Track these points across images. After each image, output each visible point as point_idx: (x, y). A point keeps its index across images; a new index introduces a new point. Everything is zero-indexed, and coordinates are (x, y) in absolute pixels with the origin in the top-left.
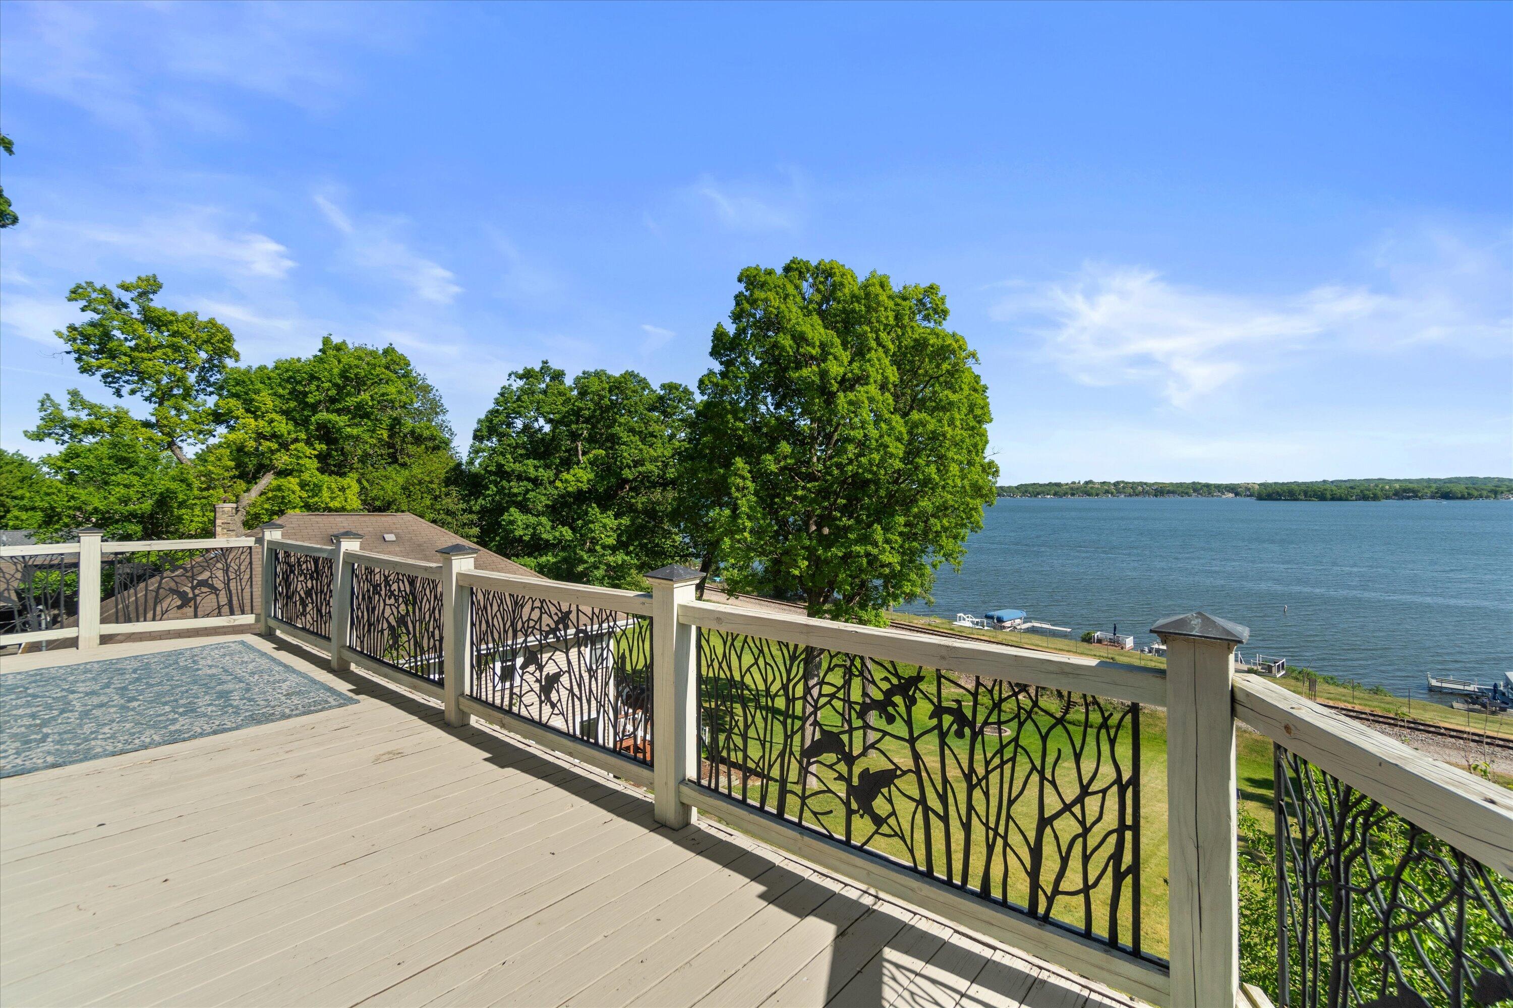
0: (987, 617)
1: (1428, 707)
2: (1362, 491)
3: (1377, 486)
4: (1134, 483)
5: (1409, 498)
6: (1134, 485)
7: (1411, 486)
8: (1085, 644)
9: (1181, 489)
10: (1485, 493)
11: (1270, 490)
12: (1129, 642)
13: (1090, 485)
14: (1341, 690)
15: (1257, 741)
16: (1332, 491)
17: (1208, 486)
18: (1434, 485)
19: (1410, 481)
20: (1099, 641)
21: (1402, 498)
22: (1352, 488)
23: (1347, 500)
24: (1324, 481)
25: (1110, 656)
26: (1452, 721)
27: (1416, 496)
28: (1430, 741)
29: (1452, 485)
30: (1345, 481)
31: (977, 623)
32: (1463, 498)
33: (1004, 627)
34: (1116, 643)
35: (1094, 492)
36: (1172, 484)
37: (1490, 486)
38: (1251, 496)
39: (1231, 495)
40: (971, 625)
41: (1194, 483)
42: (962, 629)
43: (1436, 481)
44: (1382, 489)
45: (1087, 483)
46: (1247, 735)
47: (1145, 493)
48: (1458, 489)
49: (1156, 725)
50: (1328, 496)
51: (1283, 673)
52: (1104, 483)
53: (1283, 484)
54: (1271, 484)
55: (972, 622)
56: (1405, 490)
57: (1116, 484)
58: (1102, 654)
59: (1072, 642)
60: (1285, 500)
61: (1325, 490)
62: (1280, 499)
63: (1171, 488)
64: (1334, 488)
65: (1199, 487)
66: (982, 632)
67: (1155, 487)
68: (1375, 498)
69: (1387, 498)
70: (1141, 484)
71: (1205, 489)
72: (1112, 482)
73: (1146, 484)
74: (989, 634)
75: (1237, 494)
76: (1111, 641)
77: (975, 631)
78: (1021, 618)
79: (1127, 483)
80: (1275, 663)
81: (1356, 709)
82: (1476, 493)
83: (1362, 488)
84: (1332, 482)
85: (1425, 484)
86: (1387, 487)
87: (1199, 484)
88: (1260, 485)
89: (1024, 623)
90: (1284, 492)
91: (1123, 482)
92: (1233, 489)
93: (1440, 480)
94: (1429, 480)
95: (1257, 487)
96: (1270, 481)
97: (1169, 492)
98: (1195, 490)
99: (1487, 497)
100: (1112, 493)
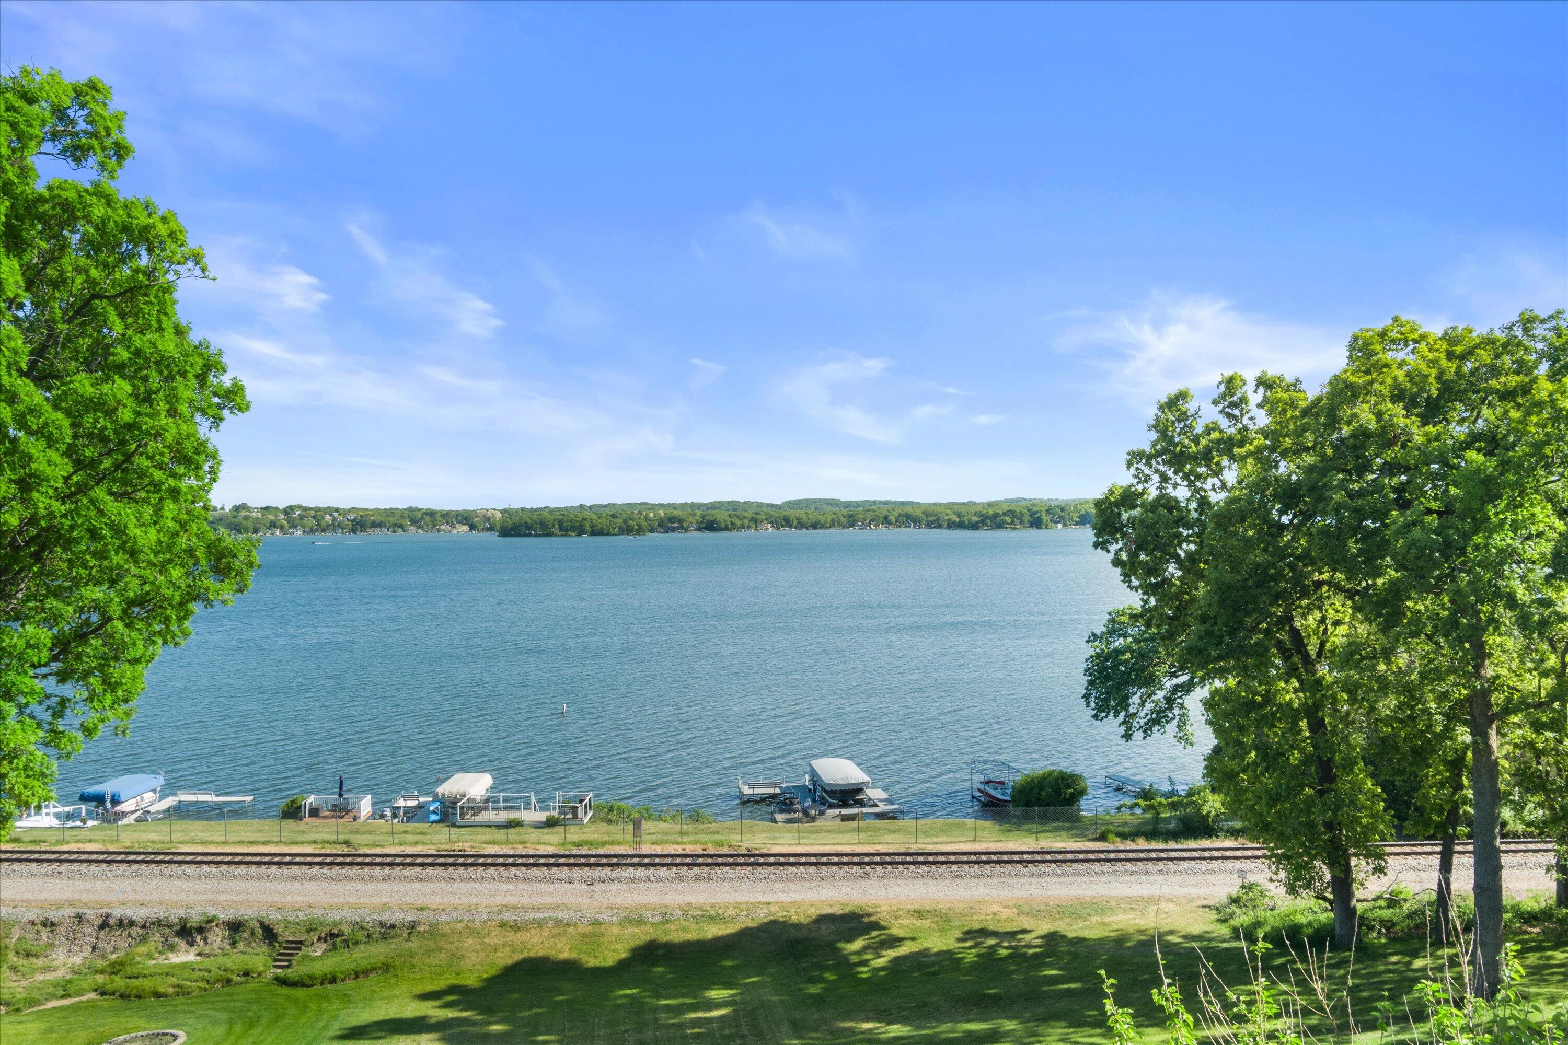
0: (84, 798)
1: (755, 828)
2: (625, 522)
3: (640, 513)
4: (317, 509)
5: (674, 530)
6: (318, 513)
7: (676, 513)
8: (289, 824)
9: (392, 520)
10: (746, 522)
11: (516, 519)
12: (365, 806)
13: (243, 513)
14: (662, 825)
15: (585, 935)
16: (592, 521)
17: (431, 513)
18: (699, 513)
19: (673, 506)
20: (314, 812)
21: (668, 530)
22: (614, 516)
23: (608, 534)
24: (581, 506)
25: (342, 838)
26: (782, 841)
27: (682, 527)
28: (773, 877)
29: (714, 512)
30: (605, 506)
31: (69, 817)
32: (726, 529)
33: (124, 814)
34: (341, 810)
35: (250, 525)
36: (378, 510)
37: (749, 514)
38: (490, 529)
39: (465, 528)
40: (55, 823)
41: (410, 509)
42: (35, 835)
43: (700, 506)
44: (646, 518)
45: (237, 509)
46: (571, 929)
47: (335, 526)
48: (721, 516)
49: (440, 950)
50: (588, 529)
51: (590, 814)
52: (267, 508)
53: (532, 510)
54: (517, 511)
55: (58, 816)
56: (671, 519)
57: (288, 511)
58: (327, 837)
59: (267, 824)
60: (535, 535)
61: (584, 519)
62: (529, 535)
63: (376, 518)
64: (594, 517)
65: (419, 515)
66: (83, 834)
67: (352, 517)
68: (640, 531)
69: (652, 530)
70: (330, 510)
71: (428, 518)
72: (281, 507)
73: (337, 510)
74: (98, 835)
75: (472, 527)
76: (335, 808)
77: (68, 834)
78: (154, 791)
79: (306, 509)
80: (581, 801)
81: (688, 852)
82: (738, 523)
83: (625, 516)
84: (590, 507)
85: (690, 511)
86: (652, 515)
87: (420, 510)
88: (504, 512)
89: (162, 798)
90: (535, 523)
91: (300, 507)
92: (466, 518)
93: (703, 505)
94: (693, 505)
95: (499, 515)
96: (516, 506)
97: (375, 525)
98: (414, 522)
99: (749, 527)
100: (282, 528)
